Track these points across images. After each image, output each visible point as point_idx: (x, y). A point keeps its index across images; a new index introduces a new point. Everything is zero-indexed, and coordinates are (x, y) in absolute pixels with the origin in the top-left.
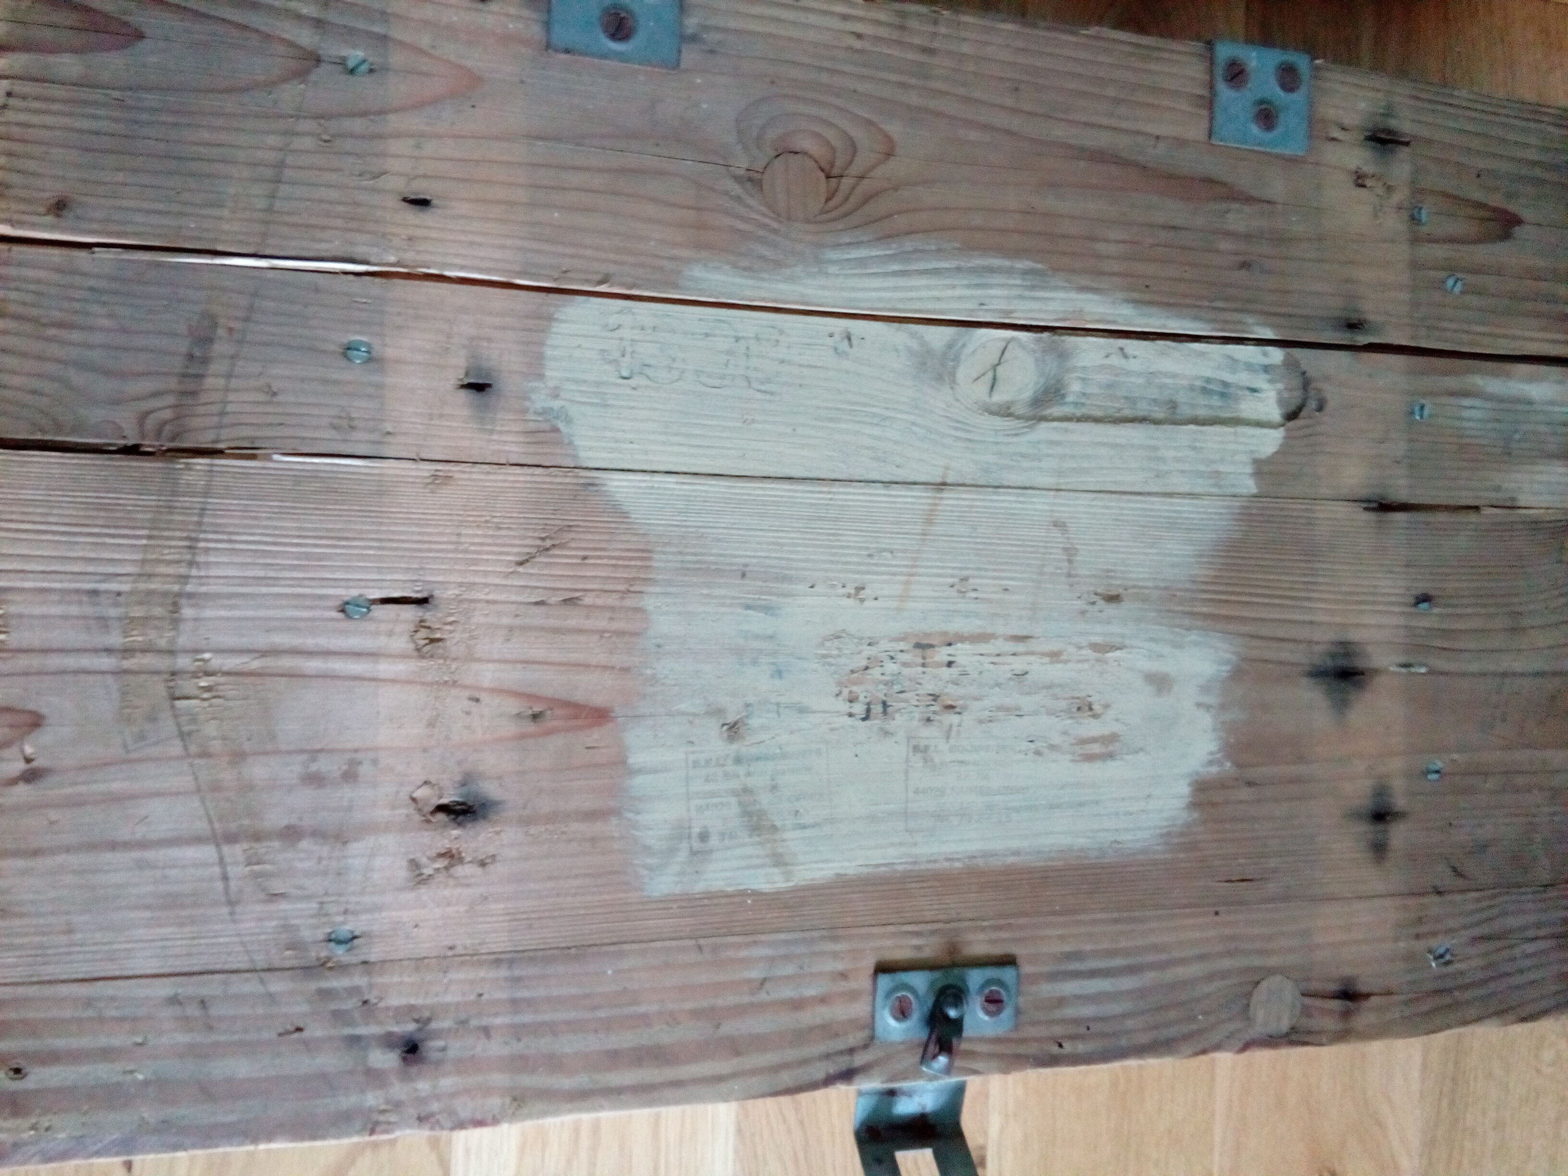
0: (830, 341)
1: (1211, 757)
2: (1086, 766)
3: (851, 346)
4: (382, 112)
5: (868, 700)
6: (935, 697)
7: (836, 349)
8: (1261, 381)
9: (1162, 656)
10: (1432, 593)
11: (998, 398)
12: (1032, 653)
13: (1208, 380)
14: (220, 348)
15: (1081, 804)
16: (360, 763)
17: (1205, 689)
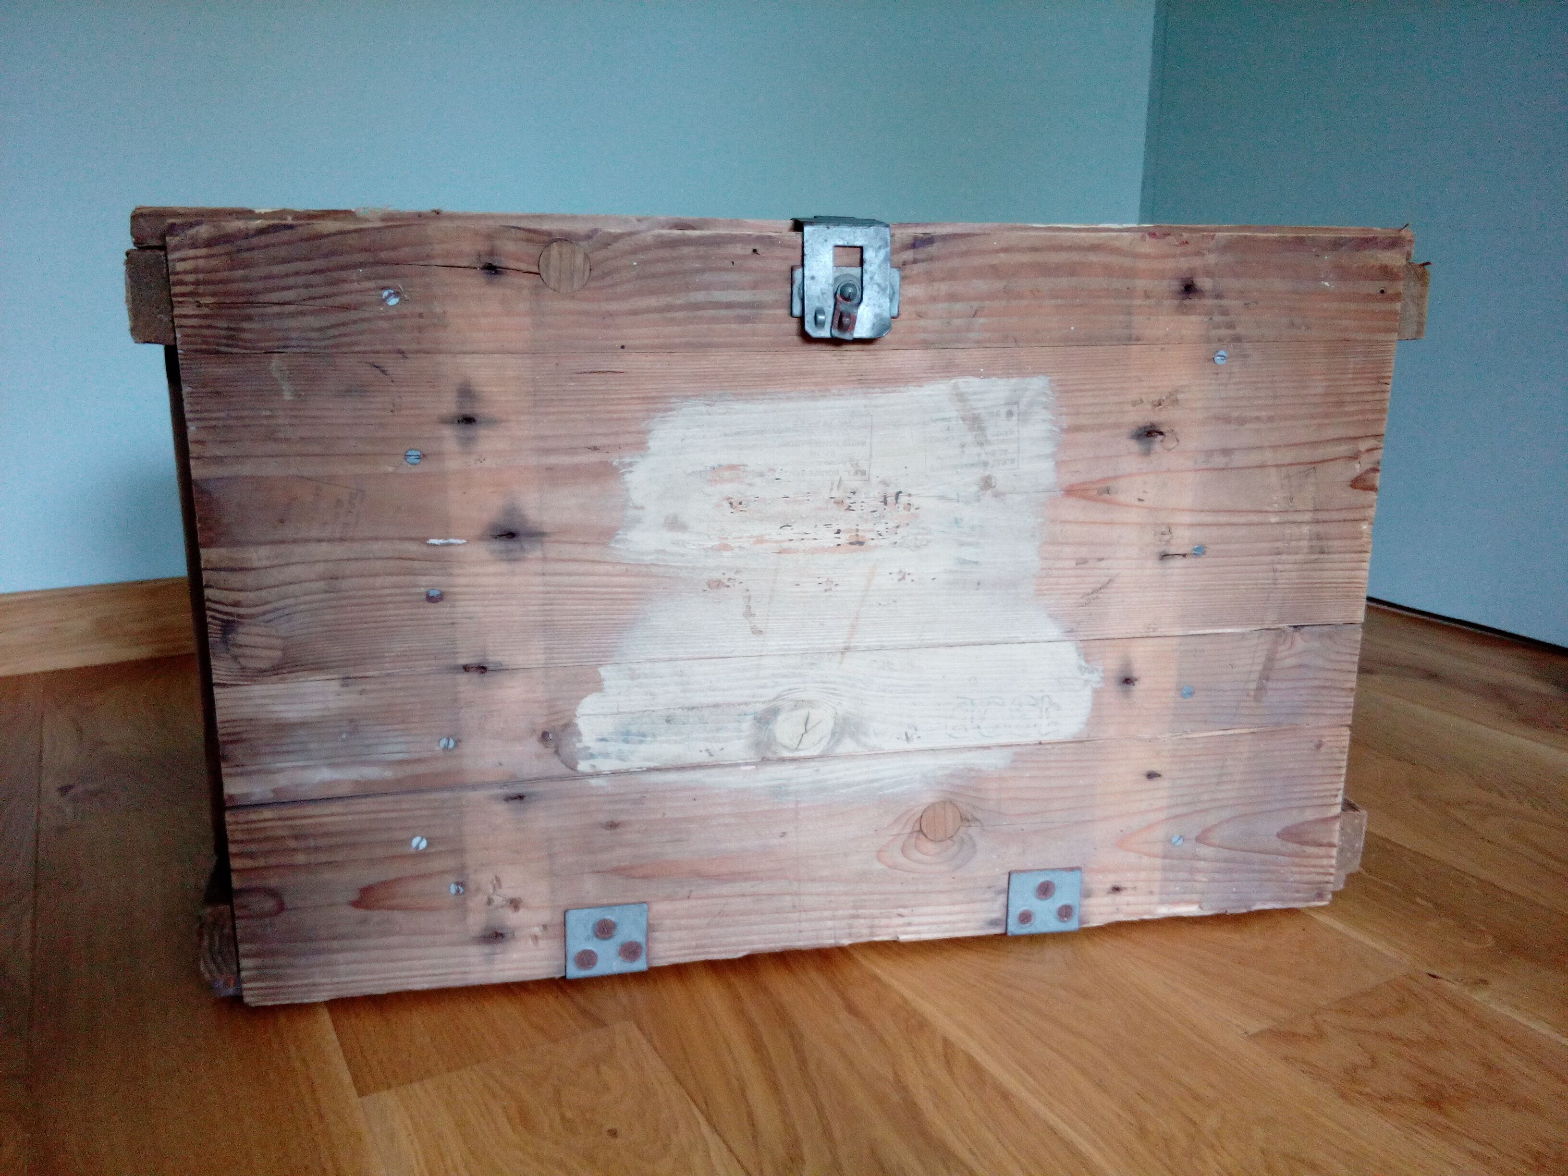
0: (920, 734)
1: (630, 469)
2: (735, 462)
3: (906, 734)
4: (1168, 819)
5: (897, 505)
6: (849, 509)
7: (916, 729)
8: (596, 747)
9: (674, 543)
10: (427, 604)
11: (802, 713)
12: (777, 542)
13: (641, 742)
14: (1253, 686)
15: (738, 433)
16: (1204, 462)
17: (638, 520)
